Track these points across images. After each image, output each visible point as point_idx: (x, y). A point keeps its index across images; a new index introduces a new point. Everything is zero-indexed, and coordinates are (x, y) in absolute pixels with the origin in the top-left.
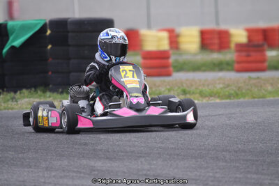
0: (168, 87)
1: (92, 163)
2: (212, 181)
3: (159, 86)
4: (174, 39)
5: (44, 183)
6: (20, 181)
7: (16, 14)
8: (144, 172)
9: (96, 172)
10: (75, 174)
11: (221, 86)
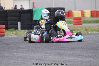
0: (81, 28)
1: (59, 51)
2: (95, 57)
3: (78, 28)
4: (83, 14)
5: (44, 57)
6: (37, 57)
7: (35, 6)
8: (74, 54)
9: (60, 54)
10: (53, 55)
11: (97, 28)
